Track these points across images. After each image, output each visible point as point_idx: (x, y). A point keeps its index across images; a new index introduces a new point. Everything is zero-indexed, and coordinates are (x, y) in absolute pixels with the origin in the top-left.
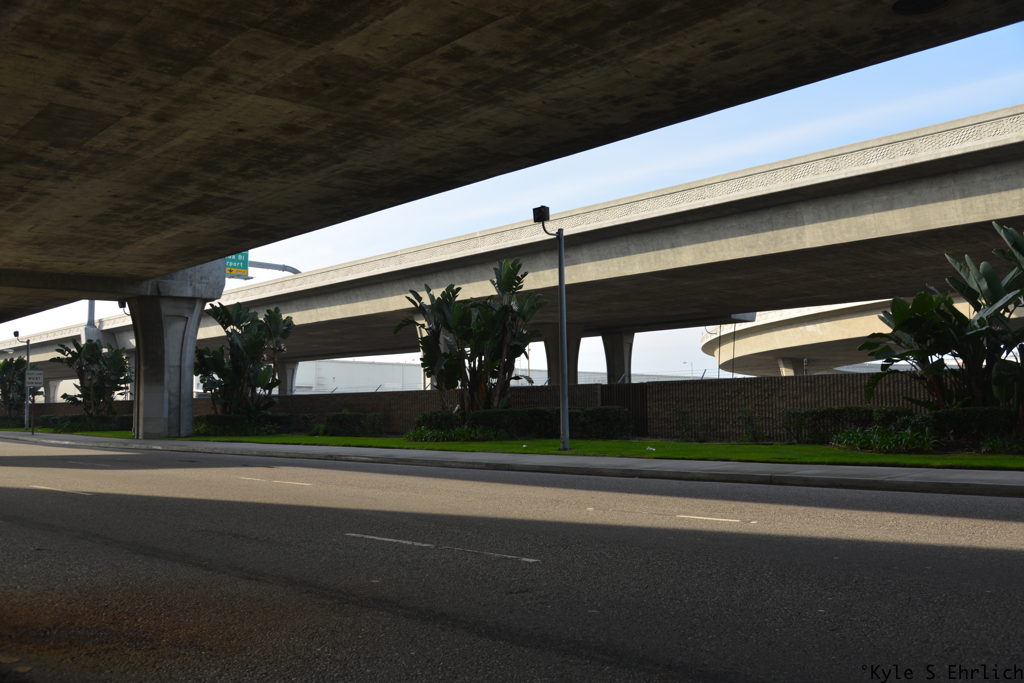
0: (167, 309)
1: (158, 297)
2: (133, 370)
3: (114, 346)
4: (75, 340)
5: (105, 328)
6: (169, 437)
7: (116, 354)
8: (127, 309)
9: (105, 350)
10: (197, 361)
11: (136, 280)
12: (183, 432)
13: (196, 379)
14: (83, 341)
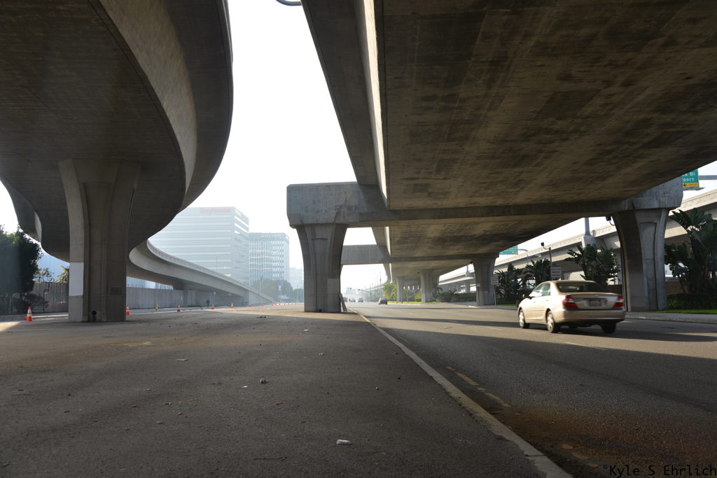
0: (640, 218)
1: (633, 210)
2: (620, 263)
3: (604, 248)
4: (578, 245)
5: (597, 236)
6: (650, 310)
7: (607, 253)
8: (612, 221)
9: (599, 251)
10: (666, 254)
11: (616, 200)
12: (660, 306)
13: (667, 267)
14: (584, 246)
